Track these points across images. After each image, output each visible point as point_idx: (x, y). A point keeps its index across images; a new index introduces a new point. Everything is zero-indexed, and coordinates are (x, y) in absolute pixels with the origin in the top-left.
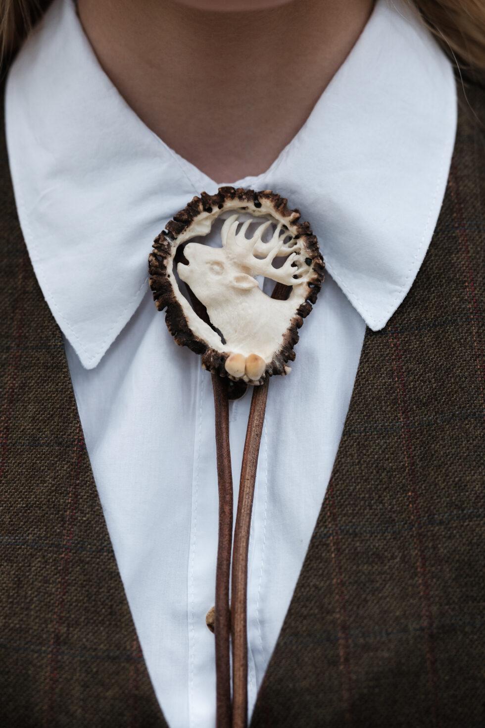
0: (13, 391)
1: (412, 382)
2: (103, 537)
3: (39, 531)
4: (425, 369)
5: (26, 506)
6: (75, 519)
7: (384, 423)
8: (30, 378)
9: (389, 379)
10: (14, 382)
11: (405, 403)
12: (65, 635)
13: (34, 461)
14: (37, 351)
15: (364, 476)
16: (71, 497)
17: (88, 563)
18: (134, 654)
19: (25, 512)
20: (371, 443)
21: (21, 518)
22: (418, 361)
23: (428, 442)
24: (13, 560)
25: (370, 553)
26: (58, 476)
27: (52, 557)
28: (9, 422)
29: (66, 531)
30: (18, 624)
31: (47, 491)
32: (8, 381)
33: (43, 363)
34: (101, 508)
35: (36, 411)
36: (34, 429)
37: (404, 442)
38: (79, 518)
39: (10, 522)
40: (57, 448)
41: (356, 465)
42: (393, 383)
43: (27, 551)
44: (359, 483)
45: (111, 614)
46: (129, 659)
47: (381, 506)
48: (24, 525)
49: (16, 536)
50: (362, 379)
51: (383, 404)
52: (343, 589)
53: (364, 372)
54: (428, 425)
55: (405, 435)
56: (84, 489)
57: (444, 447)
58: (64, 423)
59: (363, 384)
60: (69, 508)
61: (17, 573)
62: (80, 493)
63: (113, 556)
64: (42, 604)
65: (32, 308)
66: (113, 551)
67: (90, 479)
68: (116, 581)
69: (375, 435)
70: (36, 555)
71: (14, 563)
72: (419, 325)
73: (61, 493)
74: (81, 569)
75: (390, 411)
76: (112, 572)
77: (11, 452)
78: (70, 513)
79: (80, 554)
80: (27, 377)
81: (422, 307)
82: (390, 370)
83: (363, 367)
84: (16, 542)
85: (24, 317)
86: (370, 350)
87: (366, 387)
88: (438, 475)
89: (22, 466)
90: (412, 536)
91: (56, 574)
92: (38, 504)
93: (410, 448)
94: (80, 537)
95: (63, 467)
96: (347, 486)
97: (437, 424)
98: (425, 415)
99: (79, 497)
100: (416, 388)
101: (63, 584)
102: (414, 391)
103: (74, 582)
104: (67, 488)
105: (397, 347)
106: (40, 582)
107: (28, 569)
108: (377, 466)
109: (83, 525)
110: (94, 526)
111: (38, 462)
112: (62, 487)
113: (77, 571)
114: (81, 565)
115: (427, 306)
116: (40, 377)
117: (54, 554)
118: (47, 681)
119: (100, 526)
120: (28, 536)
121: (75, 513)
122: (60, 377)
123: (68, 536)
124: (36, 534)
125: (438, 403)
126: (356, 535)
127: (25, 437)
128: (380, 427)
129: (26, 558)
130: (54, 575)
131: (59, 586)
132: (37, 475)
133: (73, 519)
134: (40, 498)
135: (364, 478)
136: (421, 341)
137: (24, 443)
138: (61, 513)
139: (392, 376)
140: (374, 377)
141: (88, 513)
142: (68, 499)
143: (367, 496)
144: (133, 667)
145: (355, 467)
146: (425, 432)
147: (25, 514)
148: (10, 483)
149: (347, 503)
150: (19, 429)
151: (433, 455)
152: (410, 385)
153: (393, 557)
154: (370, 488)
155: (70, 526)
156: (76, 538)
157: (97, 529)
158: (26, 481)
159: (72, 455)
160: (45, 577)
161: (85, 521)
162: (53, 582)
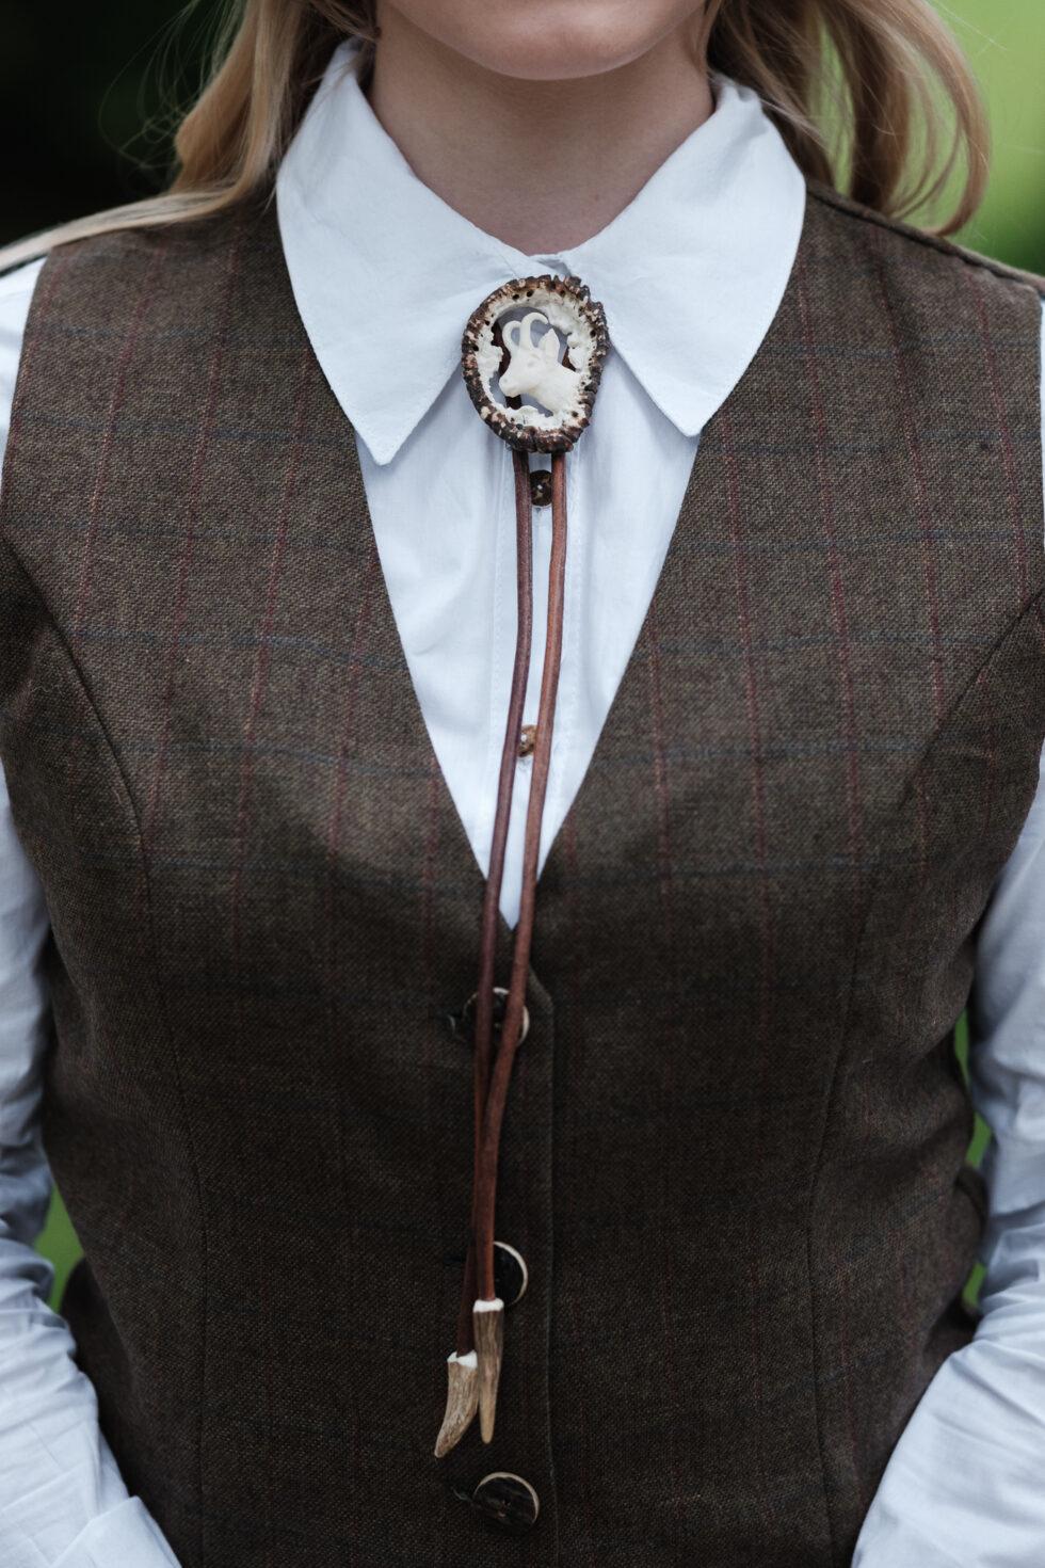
0: (294, 484)
1: (747, 504)
2: (398, 653)
5: (311, 608)
6: (366, 631)
7: (714, 541)
8: (315, 472)
9: (722, 497)
10: (295, 474)
11: (738, 525)
12: (354, 749)
13: (320, 562)
14: (325, 446)
16: (362, 608)
17: (380, 678)
18: (432, 770)
19: (310, 614)
20: (699, 560)
21: (305, 620)
22: (754, 484)
23: (762, 569)
24: (295, 663)
25: (694, 671)
26: (348, 583)
27: (339, 666)
29: (355, 643)
30: (303, 730)
31: (335, 598)
32: (287, 472)
33: (333, 460)
34: (396, 625)
35: (323, 509)
36: (320, 527)
37: (736, 564)
38: (371, 631)
39: (290, 621)
40: (348, 553)
41: (681, 582)
42: (726, 502)
43: (312, 656)
45: (405, 731)
46: (426, 775)
47: (707, 625)
48: (308, 627)
49: (298, 638)
50: (693, 494)
51: (714, 522)
52: (662, 707)
53: (695, 487)
54: (764, 552)
55: (737, 557)
56: (377, 601)
57: (781, 574)
58: (356, 528)
59: (694, 500)
60: (361, 619)
61: (300, 677)
62: (373, 604)
63: (408, 674)
64: (329, 713)
65: (319, 400)
66: (407, 669)
67: (384, 591)
69: (703, 552)
70: (321, 661)
71: (297, 666)
72: (757, 447)
73: (351, 602)
74: (372, 683)
75: (722, 529)
78: (361, 623)
79: (372, 668)
80: (311, 471)
81: (762, 429)
82: (724, 488)
83: (692, 484)
84: (299, 644)
86: (702, 466)
87: (695, 504)
89: (306, 564)
90: (741, 659)
91: (344, 686)
92: (325, 609)
93: (742, 572)
94: (371, 651)
95: (354, 575)
96: (670, 604)
98: (761, 541)
99: (372, 608)
100: (752, 511)
101: (352, 697)
102: (749, 514)
103: (364, 696)
104: (358, 597)
105: (732, 466)
106: (326, 690)
107: (313, 674)
108: (704, 585)
109: (377, 638)
110: (388, 640)
111: (325, 563)
112: (352, 596)
113: (367, 685)
114: (373, 680)
115: (768, 430)
116: (327, 474)
117: (342, 664)
118: (334, 791)
119: (394, 641)
120: (313, 639)
121: (367, 625)
122: (352, 478)
123: (358, 648)
124: (322, 640)
125: (775, 531)
126: (678, 653)
127: (308, 534)
128: (709, 545)
129: (310, 663)
130: (342, 686)
131: (347, 698)
132: (323, 577)
134: (326, 603)
135: (690, 595)
136: (759, 465)
137: (306, 541)
138: (350, 622)
139: (726, 494)
140: (705, 494)
141: (381, 627)
142: (359, 610)
143: (692, 613)
144: (431, 782)
145: (678, 584)
146: (760, 559)
148: (289, 580)
149: (668, 621)
150: (301, 524)
151: (767, 582)
152: (744, 507)
153: (719, 677)
154: (696, 606)
155: (361, 638)
156: (367, 651)
157: (393, 644)
158: (310, 581)
159: (365, 564)
160: (331, 686)
161: (378, 634)
162: (341, 693)
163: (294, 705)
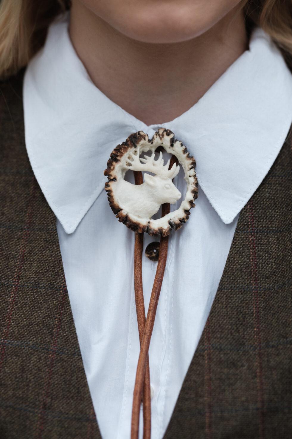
0: (24, 255)
1: (261, 263)
2: (76, 346)
3: (37, 339)
4: (269, 257)
5: (29, 324)
6: (59, 334)
7: (243, 285)
8: (35, 247)
9: (247, 259)
10: (25, 249)
11: (256, 275)
12: (49, 404)
13: (35, 297)
14: (40, 231)
15: (229, 315)
16: (57, 321)
17: (65, 361)
18: (91, 417)
19: (28, 327)
20: (235, 296)
21: (26, 331)
22: (265, 251)
23: (268, 300)
24: (19, 356)
25: (229, 362)
26: (50, 307)
27: (43, 356)
28: (20, 272)
29: (53, 341)
30: (22, 394)
31: (43, 316)
32: (21, 248)
33: (44, 239)
34: (75, 329)
35: (38, 267)
36: (36, 277)
37: (254, 298)
38: (61, 334)
39: (18, 332)
40: (50, 290)
41: (224, 308)
42: (249, 262)
43: (29, 351)
44: (225, 319)
45: (78, 392)
46: (88, 420)
47: (238, 334)
48: (27, 335)
49: (22, 341)
50: (231, 258)
51: (243, 274)
52: (211, 382)
53: (232, 254)
54: (269, 290)
55: (255, 294)
56: (65, 316)
57: (278, 302)
58: (55, 276)
59: (232, 261)
60: (56, 327)
61: (21, 364)
62: (63, 318)
63: (81, 358)
64: (37, 383)
65: (39, 206)
66: (81, 355)
67: (69, 311)
68: (82, 373)
69: (237, 291)
70: (33, 354)
71: (20, 357)
72: (268, 230)
73: (51, 318)
74: (61, 364)
75: (247, 279)
76: (80, 368)
77: (20, 291)
78: (56, 330)
79: (61, 355)
80: (33, 247)
81: (270, 220)
82: (249, 255)
83: (232, 251)
84: (22, 345)
85: (33, 211)
86: (237, 241)
87: (233, 262)
88: (273, 319)
89: (27, 299)
90: (255, 354)
91: (46, 367)
92: (37, 323)
93: (257, 302)
94: (61, 345)
95: (53, 302)
96: (218, 320)
97: (275, 289)
98: (268, 284)
99: (62, 321)
100: (263, 267)
101: (50, 373)
102: (262, 269)
103: (56, 372)
104: (55, 315)
105: (254, 241)
106: (36, 370)
107: (28, 361)
108: (237, 310)
109: (64, 338)
110: (71, 339)
111: (38, 297)
112: (52, 314)
113: (58, 366)
114: (61, 362)
115: (273, 220)
116: (41, 247)
117: (45, 354)
118: (37, 430)
119: (74, 339)
120: (29, 341)
121: (59, 331)
122: (54, 248)
123: (54, 344)
124: (35, 341)
125: (276, 277)
126: (221, 350)
127: (30, 282)
128: (240, 287)
129: (27, 355)
130: (44, 367)
131: (47, 374)
132: (36, 305)
133: (58, 334)
134: (38, 320)
135: (229, 316)
136: (268, 240)
137: (29, 286)
138: (50, 330)
139: (249, 258)
140: (239, 257)
141: (67, 331)
142: (55, 322)
143: (230, 327)
144: (90, 425)
145: (223, 309)
146: (267, 294)
147: (28, 328)
148: (19, 309)
149: (217, 330)
150: (26, 277)
151: (270, 307)
152: (259, 265)
153: (243, 366)
154: (232, 323)
155: (56, 338)
156: (59, 345)
157: (73, 341)
158: (30, 308)
159: (59, 295)
160: (39, 367)
161: (65, 336)
162: (44, 371)
163: (17, 379)
